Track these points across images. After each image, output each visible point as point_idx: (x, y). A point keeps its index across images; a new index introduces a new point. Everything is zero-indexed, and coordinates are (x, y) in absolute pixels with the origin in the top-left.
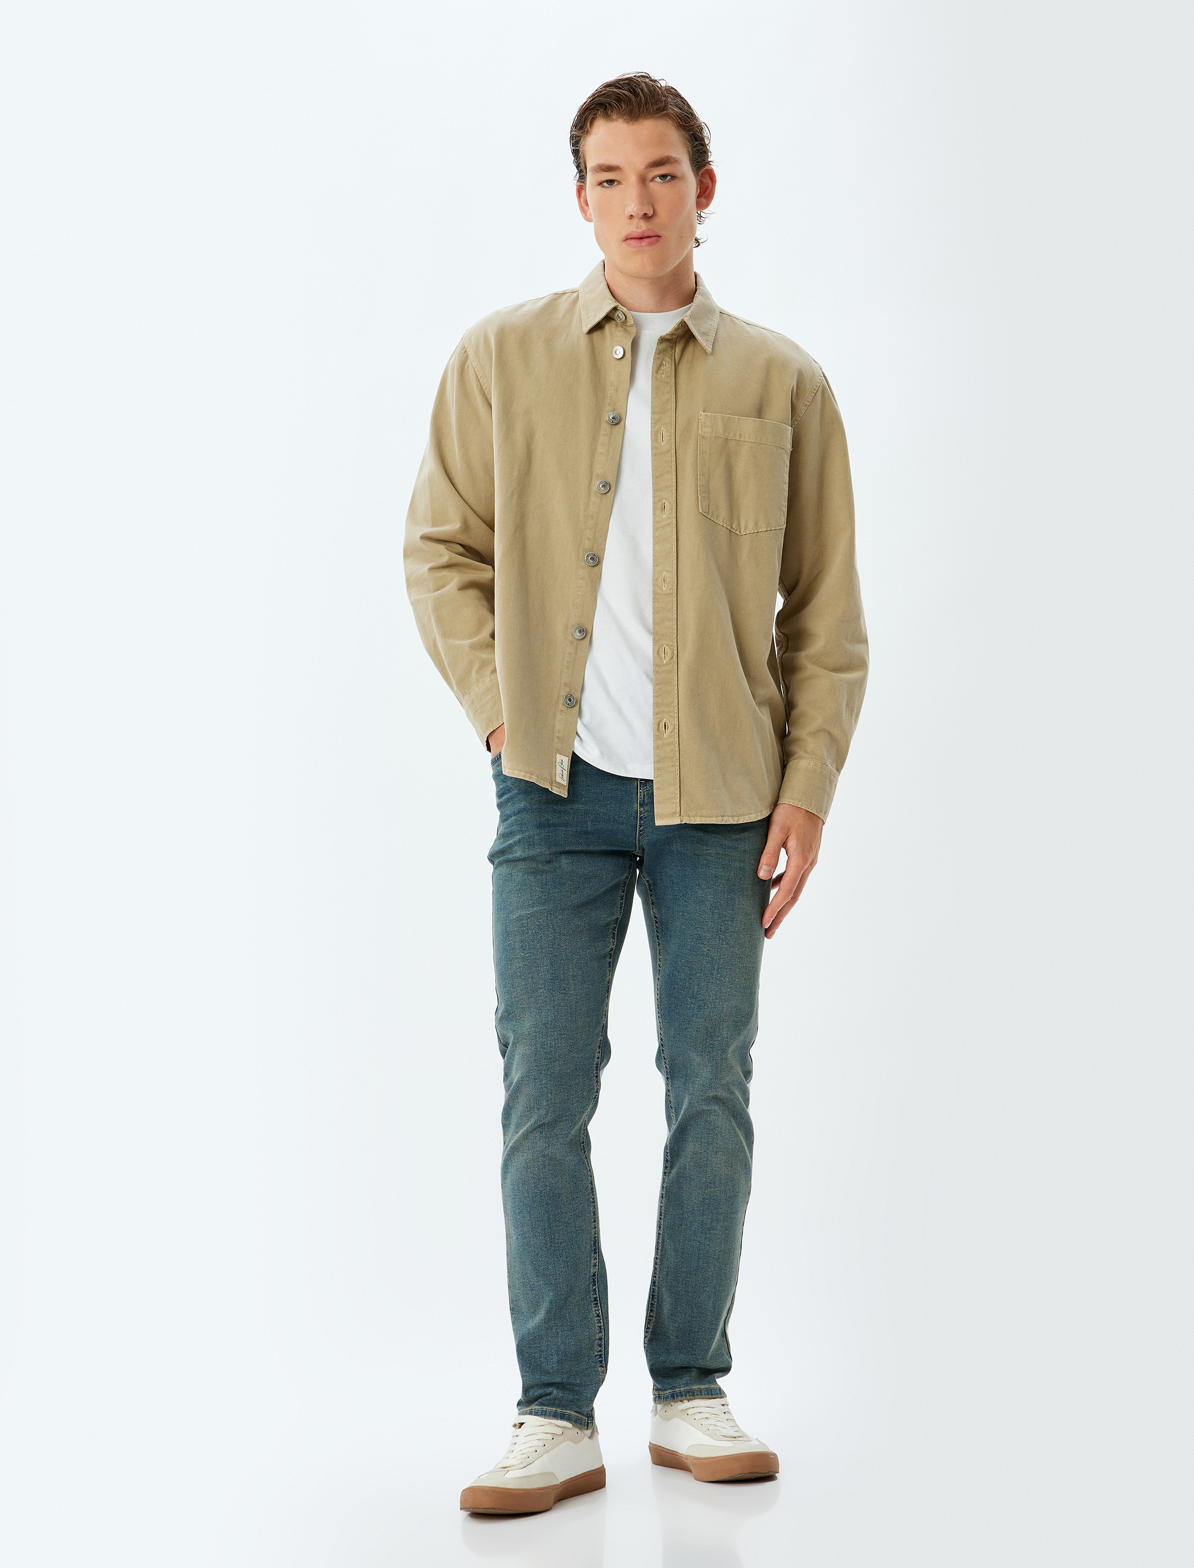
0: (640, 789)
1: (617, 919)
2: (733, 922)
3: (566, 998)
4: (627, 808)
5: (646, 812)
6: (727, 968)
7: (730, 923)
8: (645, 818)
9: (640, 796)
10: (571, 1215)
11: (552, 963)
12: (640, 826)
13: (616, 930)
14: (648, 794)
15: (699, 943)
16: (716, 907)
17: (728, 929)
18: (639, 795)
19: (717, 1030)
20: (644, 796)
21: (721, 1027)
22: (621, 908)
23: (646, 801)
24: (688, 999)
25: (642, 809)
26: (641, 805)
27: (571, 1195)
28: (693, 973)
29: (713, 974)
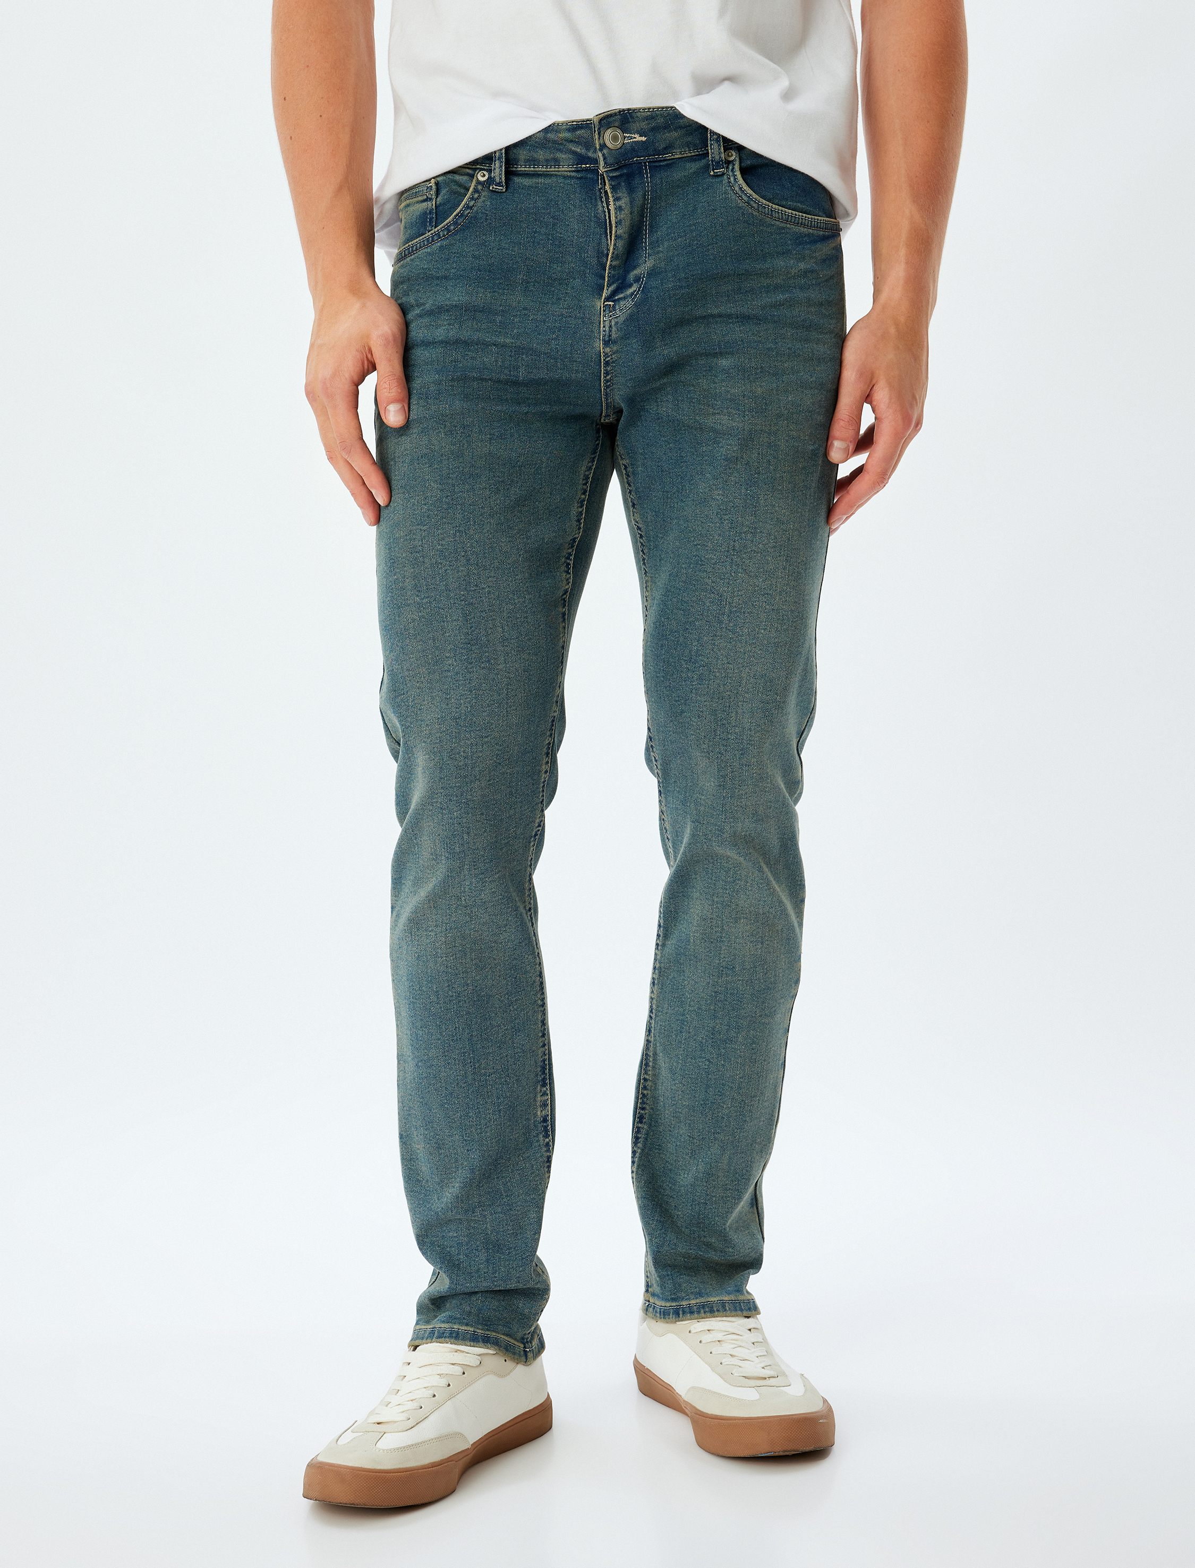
0: (605, 316)
1: (574, 540)
2: (754, 534)
3: (491, 676)
4: (584, 348)
5: (614, 353)
6: (744, 613)
7: (749, 536)
8: (613, 362)
9: (604, 327)
10: (507, 1030)
11: (465, 616)
12: (607, 373)
13: (572, 557)
14: (617, 323)
15: (700, 571)
16: (726, 510)
17: (745, 547)
18: (602, 326)
19: (733, 715)
20: (610, 326)
21: (740, 711)
22: (579, 521)
23: (614, 336)
24: (683, 663)
25: (608, 350)
26: (606, 343)
27: (507, 996)
28: (690, 620)
29: (721, 622)
